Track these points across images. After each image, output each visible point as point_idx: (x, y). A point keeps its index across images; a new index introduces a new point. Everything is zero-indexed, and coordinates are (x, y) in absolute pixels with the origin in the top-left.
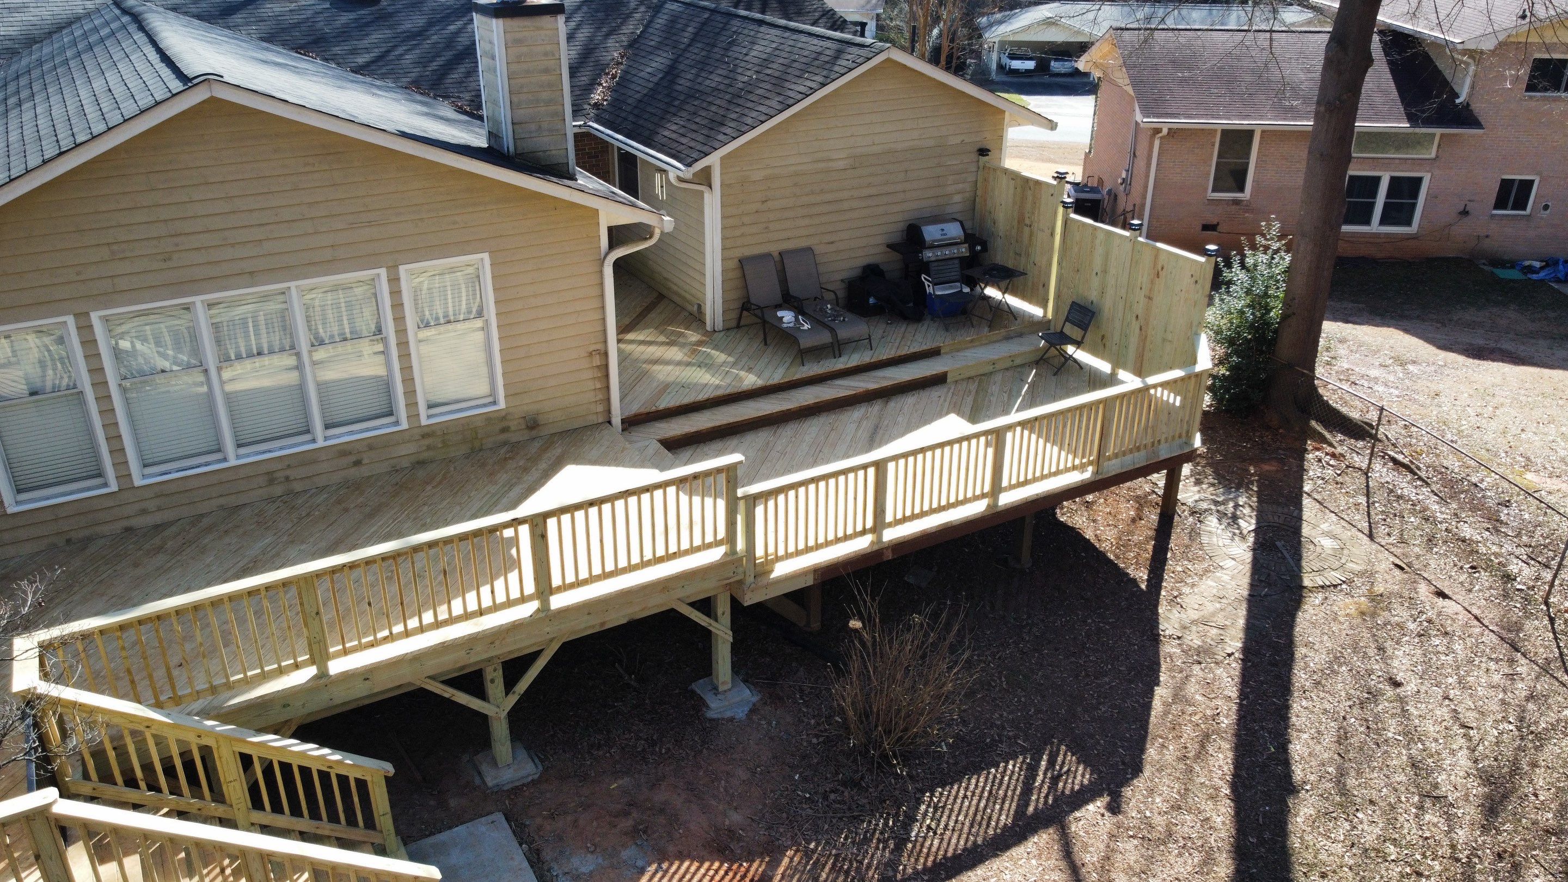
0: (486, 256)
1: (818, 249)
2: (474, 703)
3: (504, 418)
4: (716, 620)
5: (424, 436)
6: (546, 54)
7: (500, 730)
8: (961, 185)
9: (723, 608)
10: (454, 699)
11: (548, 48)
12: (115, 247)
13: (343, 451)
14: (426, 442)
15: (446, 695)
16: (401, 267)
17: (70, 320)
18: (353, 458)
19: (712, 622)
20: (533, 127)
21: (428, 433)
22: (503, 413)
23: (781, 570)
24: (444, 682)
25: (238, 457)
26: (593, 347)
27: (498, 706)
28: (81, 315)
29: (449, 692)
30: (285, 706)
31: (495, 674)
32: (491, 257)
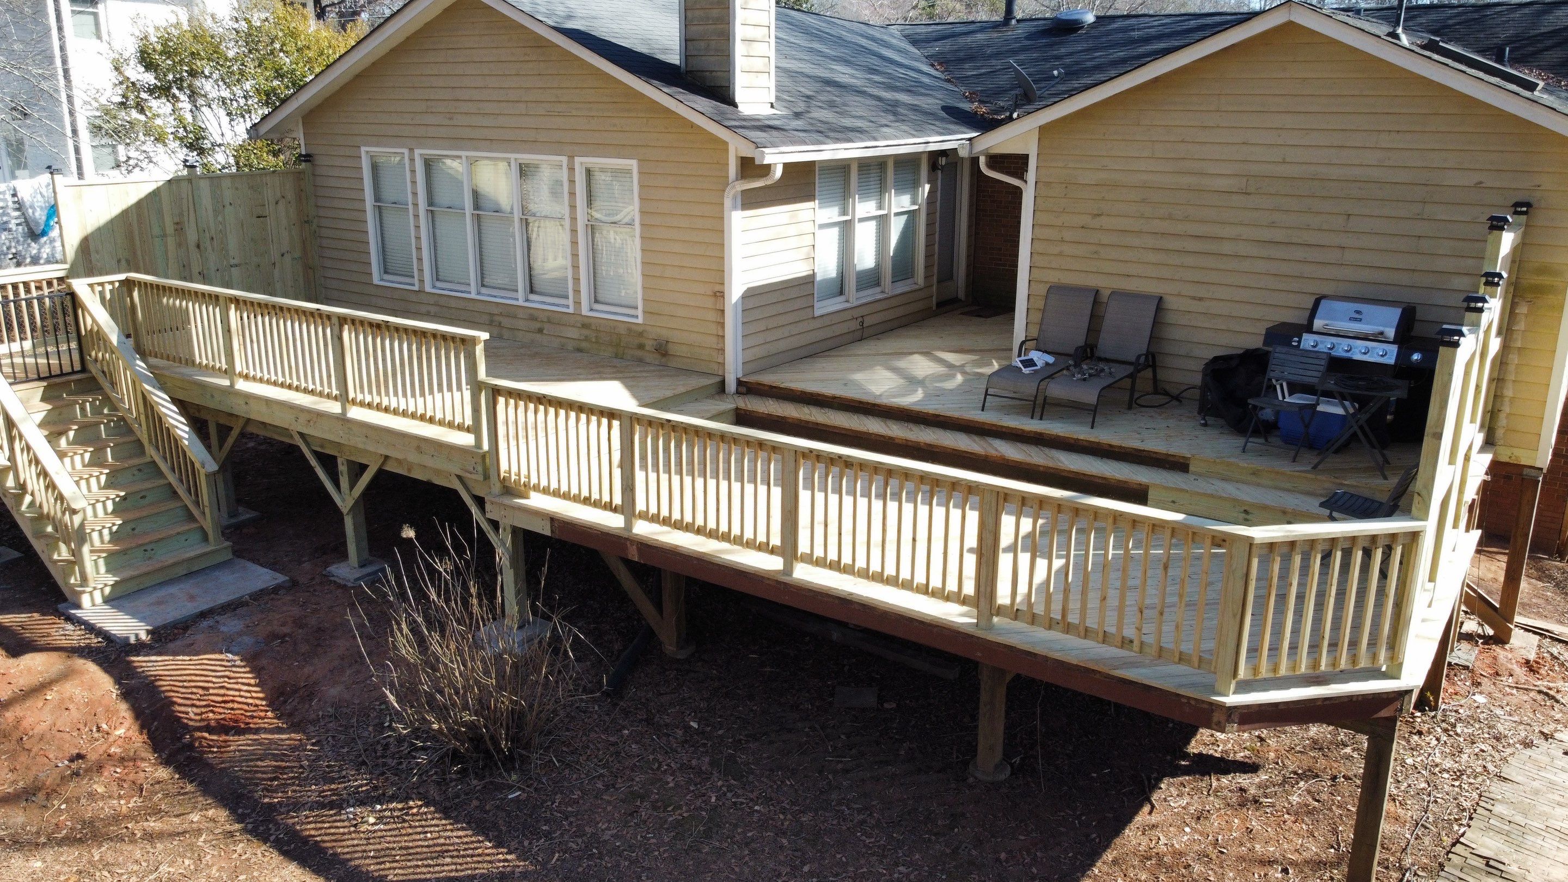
0: (633, 164)
1: (1172, 303)
2: (327, 486)
3: (641, 334)
5: (585, 326)
7: (348, 528)
10: (316, 470)
12: (429, 103)
13: (533, 316)
14: (586, 332)
16: (576, 158)
17: (406, 152)
18: (538, 325)
19: (491, 532)
21: (586, 325)
22: (640, 329)
23: (536, 501)
25: (479, 293)
26: (717, 288)
27: (343, 500)
28: (411, 150)
29: (313, 462)
30: (212, 396)
31: (343, 468)
32: (640, 167)
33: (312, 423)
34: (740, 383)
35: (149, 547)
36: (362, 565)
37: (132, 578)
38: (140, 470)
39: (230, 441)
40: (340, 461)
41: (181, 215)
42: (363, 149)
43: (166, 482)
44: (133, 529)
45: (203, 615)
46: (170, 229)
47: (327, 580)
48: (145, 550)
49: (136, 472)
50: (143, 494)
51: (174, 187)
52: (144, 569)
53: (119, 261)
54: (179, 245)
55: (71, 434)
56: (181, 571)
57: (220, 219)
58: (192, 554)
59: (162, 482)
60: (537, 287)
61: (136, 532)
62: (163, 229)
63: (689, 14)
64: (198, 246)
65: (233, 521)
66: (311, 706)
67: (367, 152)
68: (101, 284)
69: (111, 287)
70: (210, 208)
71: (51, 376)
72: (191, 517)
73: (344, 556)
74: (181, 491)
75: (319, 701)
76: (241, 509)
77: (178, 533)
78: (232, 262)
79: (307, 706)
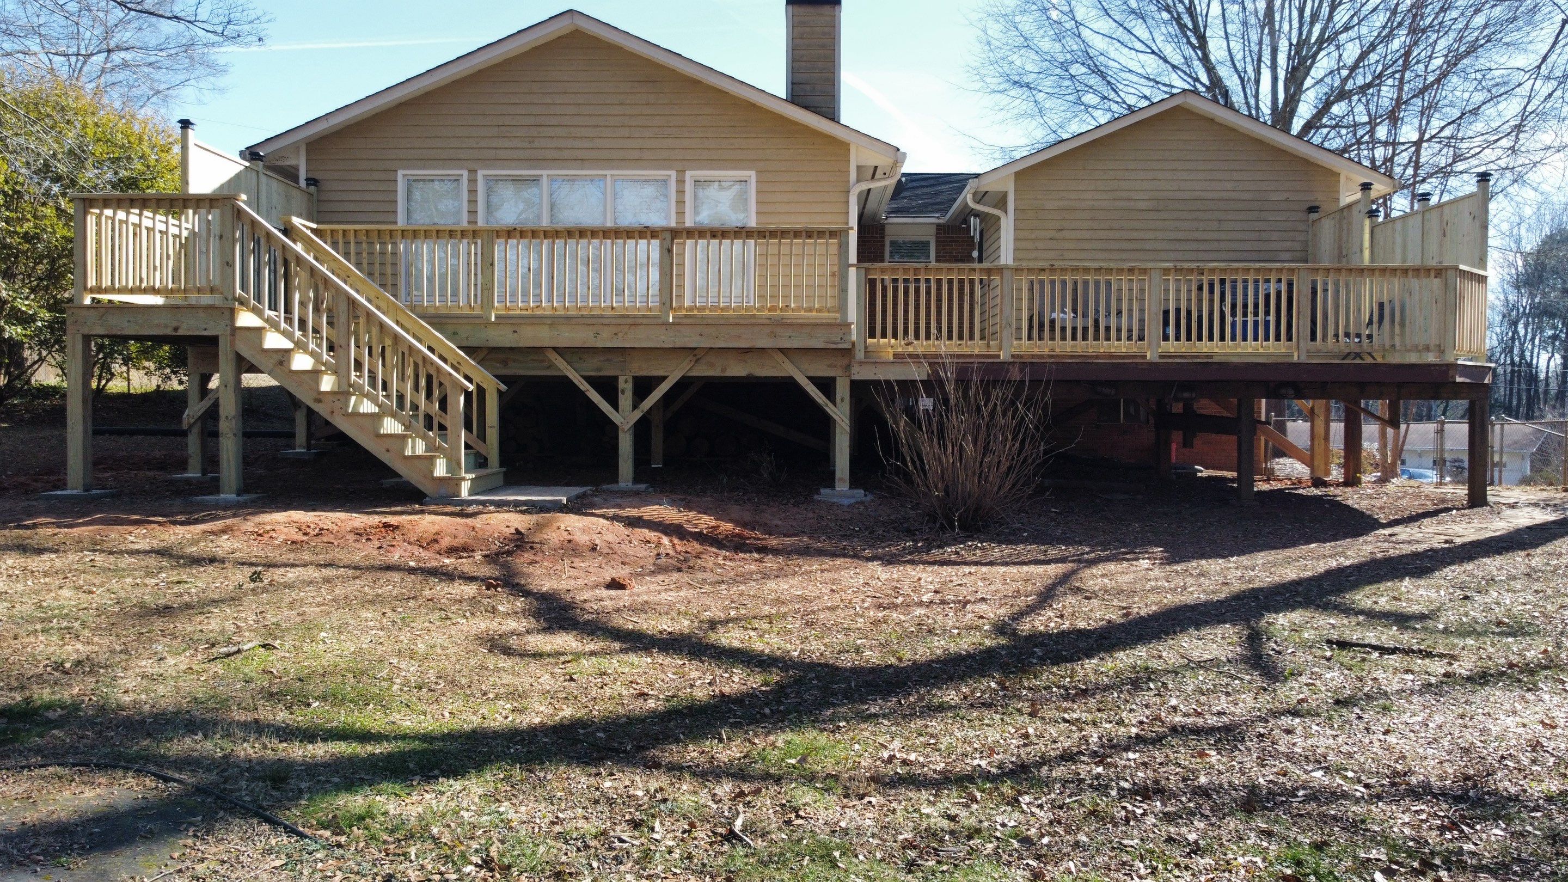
0: (752, 175)
2: (605, 406)
4: (834, 403)
6: (824, 34)
7: (626, 444)
8: (1288, 244)
9: (843, 390)
10: (587, 394)
11: (826, 30)
12: (502, 129)
15: (582, 387)
16: (687, 172)
17: (465, 173)
19: (830, 404)
20: (808, 88)
24: (584, 377)
27: (623, 418)
28: (473, 172)
29: (584, 386)
30: (455, 334)
31: (626, 386)
32: (758, 176)
36: (634, 483)
40: (622, 379)
42: (400, 173)
63: (796, 65)
67: (404, 176)
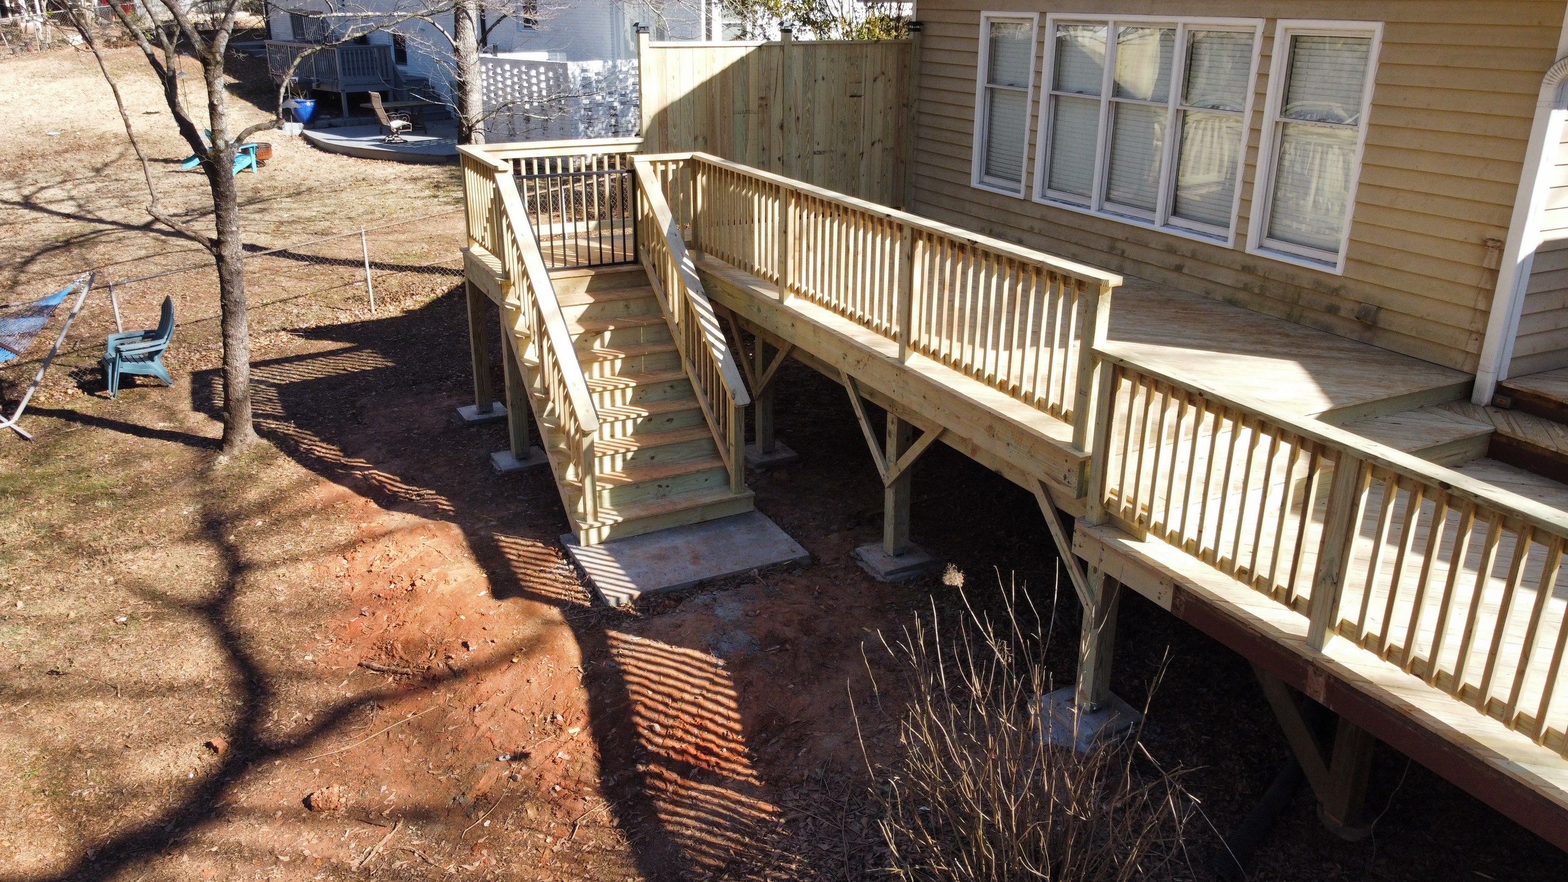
2: (872, 446)
3: (1335, 292)
5: (1246, 269)
7: (888, 505)
10: (861, 425)
13: (1171, 246)
14: (1246, 278)
15: (856, 410)
16: (1279, 21)
17: (1036, 17)
18: (1175, 260)
19: (1075, 569)
21: (1248, 268)
22: (1336, 284)
23: (1155, 550)
25: (1101, 209)
26: (1493, 233)
27: (887, 468)
28: (1043, 15)
29: (859, 413)
30: (759, 310)
31: (892, 427)
32: (1386, 31)
33: (861, 366)
34: (1500, 388)
35: (664, 483)
36: (899, 554)
37: (639, 519)
38: (672, 387)
39: (774, 365)
40: (890, 417)
41: (768, 87)
42: (984, 14)
43: (697, 405)
44: (652, 458)
45: (702, 585)
46: (754, 105)
47: (853, 565)
48: (660, 486)
49: (668, 389)
50: (670, 416)
51: (764, 54)
52: (655, 511)
53: (696, 138)
54: (762, 124)
55: (607, 335)
56: (695, 518)
57: (809, 95)
58: (708, 500)
59: (692, 405)
60: (1183, 208)
61: (655, 460)
62: (747, 105)
64: (782, 127)
65: (767, 459)
66: (796, 757)
67: (988, 18)
68: (665, 163)
69: (674, 167)
70: (800, 84)
71: (602, 265)
72: (716, 454)
73: (878, 535)
74: (710, 422)
75: (809, 752)
76: (778, 444)
77: (698, 471)
78: (817, 148)
79: (791, 756)
